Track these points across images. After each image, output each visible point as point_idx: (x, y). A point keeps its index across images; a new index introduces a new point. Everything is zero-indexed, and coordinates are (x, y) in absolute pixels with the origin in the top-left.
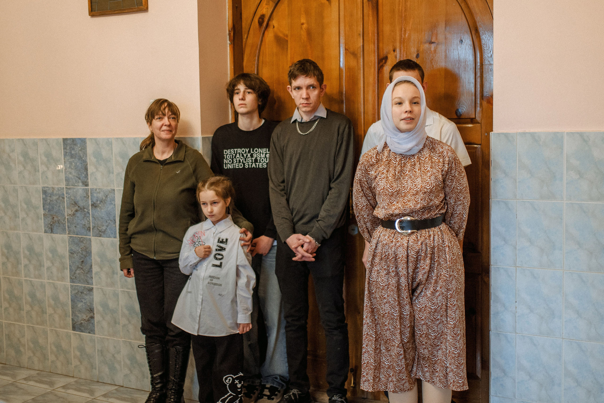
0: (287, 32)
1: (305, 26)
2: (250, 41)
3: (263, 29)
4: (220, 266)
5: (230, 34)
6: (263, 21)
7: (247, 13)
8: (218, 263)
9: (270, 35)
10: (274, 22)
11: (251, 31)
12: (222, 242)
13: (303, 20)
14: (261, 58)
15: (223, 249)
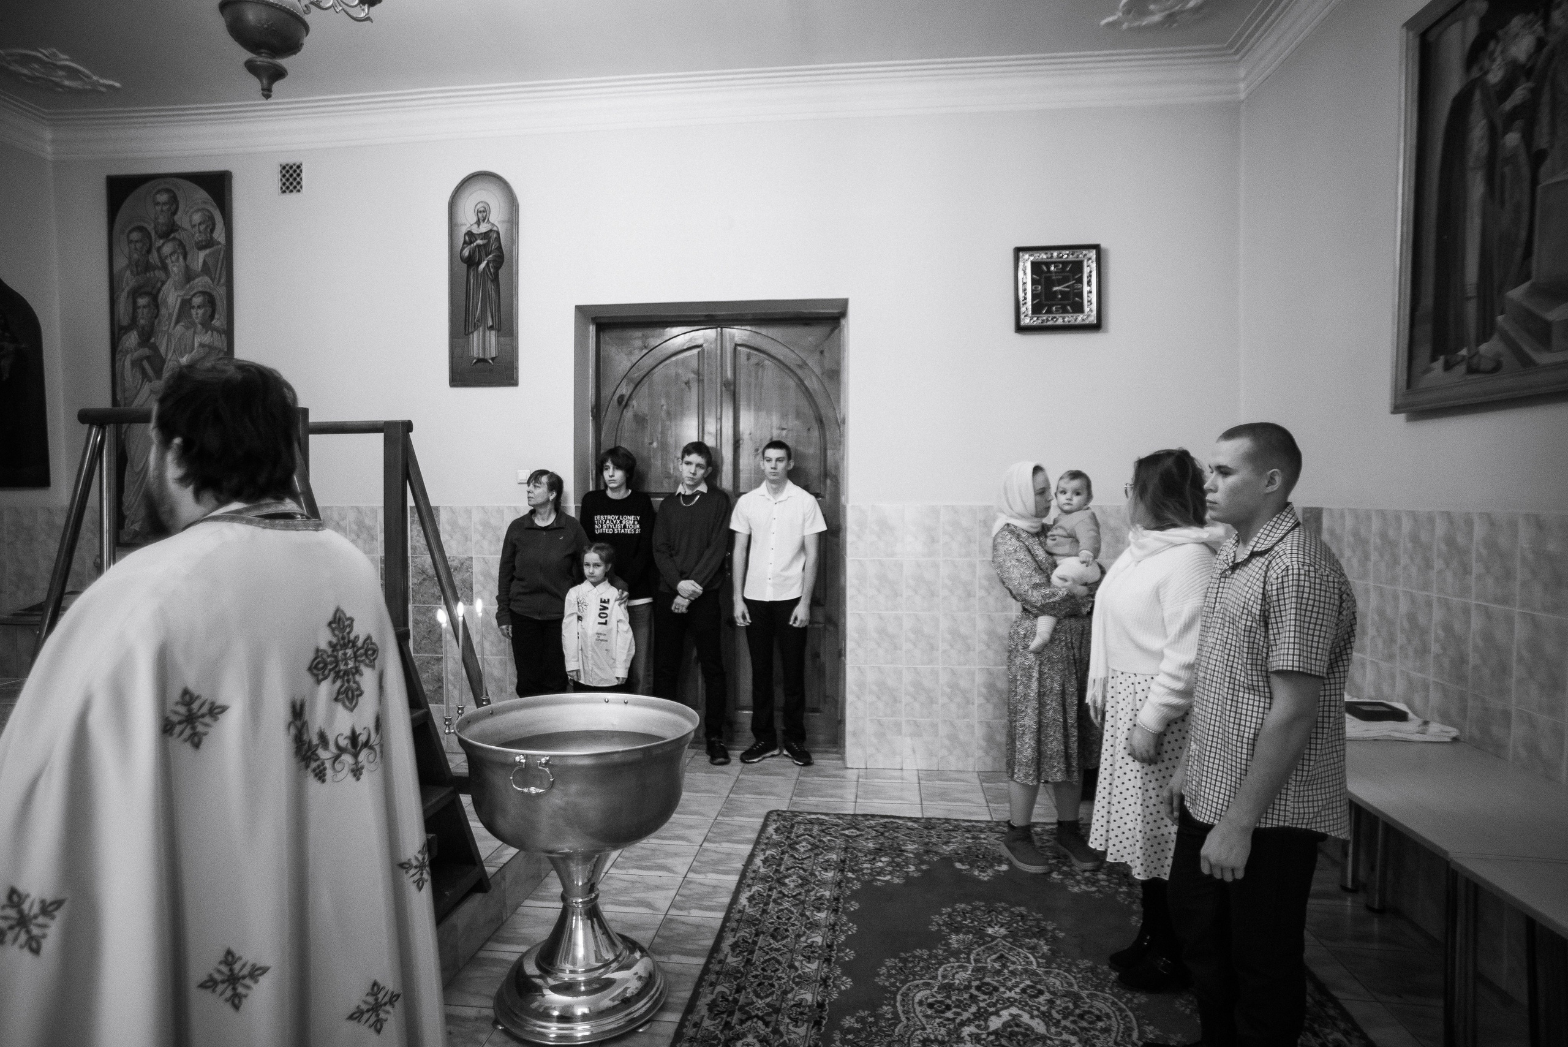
0: (646, 412)
1: (665, 407)
2: (609, 417)
3: (622, 407)
4: (605, 623)
5: (592, 411)
6: (623, 400)
7: (606, 392)
8: (603, 621)
9: (629, 414)
10: (634, 402)
11: (610, 409)
12: (604, 602)
13: (663, 402)
14: (619, 434)
15: (605, 608)
